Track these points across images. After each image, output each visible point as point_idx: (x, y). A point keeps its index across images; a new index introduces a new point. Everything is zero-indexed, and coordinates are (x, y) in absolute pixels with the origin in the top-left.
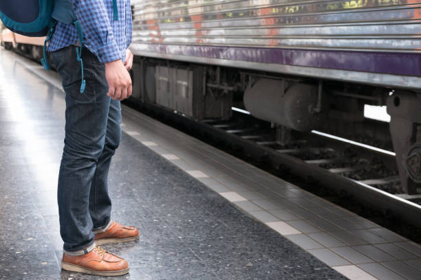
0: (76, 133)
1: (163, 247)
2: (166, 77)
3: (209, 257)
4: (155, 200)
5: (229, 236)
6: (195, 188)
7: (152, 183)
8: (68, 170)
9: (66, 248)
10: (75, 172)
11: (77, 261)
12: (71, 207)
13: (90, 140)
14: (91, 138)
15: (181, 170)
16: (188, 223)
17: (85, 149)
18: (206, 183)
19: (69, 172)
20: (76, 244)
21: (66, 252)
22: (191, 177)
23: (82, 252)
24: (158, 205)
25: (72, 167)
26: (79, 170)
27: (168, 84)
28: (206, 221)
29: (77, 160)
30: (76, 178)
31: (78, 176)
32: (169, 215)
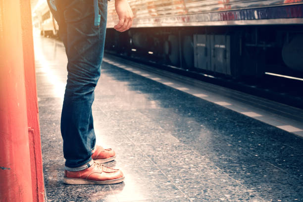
0: (82, 62)
1: (245, 162)
2: (203, 43)
3: (287, 167)
4: (223, 132)
5: (298, 154)
6: (254, 124)
7: (215, 121)
8: (77, 95)
9: (67, 164)
10: (83, 96)
11: (80, 175)
12: (80, 127)
13: (94, 67)
14: (95, 66)
15: (235, 112)
16: (258, 146)
17: (89, 76)
18: (262, 120)
19: (78, 97)
20: (81, 160)
21: (67, 168)
22: (247, 116)
23: (85, 166)
24: (228, 135)
25: (80, 93)
26: (86, 95)
27: (206, 49)
28: (273, 145)
29: (85, 86)
30: (83, 101)
31: (85, 99)
32: (240, 141)
